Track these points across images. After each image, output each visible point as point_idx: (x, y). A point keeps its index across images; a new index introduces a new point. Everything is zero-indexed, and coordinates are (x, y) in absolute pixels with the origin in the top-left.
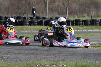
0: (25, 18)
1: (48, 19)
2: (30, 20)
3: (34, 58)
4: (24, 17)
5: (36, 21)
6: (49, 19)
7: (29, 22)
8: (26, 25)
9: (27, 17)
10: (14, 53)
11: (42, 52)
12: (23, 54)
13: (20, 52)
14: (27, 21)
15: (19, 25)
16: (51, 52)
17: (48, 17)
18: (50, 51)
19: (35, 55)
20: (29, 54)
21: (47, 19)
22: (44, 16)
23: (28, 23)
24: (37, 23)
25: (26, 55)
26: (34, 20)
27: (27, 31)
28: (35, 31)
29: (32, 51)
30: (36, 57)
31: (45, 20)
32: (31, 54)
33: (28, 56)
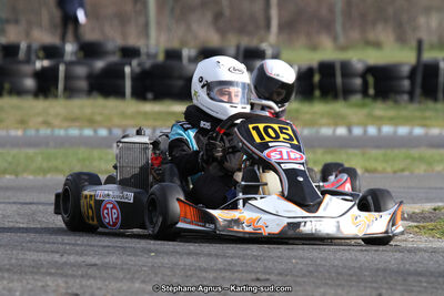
0: (11, 51)
1: (155, 56)
2: (46, 63)
4: (3, 41)
5: (81, 71)
6: (161, 58)
7: (39, 75)
8: (18, 91)
9: (23, 46)
11: (113, 259)
14: (27, 69)
16: (173, 260)
17: (155, 43)
18: (166, 253)
19: (73, 276)
20: (36, 269)
21: (148, 55)
22: (133, 41)
23: (30, 83)
24: (83, 84)
25: (16, 277)
26: (69, 64)
27: (25, 129)
28: (74, 132)
29: (57, 252)
30: (82, 287)
31: (135, 62)
32: (50, 274)
33: (30, 286)
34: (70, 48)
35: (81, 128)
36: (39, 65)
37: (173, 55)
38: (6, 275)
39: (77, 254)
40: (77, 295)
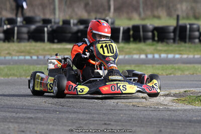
1: (58, 23)
2: (9, 26)
3: (19, 133)
5: (25, 30)
6: (61, 23)
7: (5, 32)
11: (40, 115)
16: (67, 115)
17: (58, 17)
18: (64, 112)
19: (22, 123)
21: (55, 23)
22: (48, 16)
23: (1, 35)
24: (26, 36)
26: (19, 27)
28: (22, 58)
29: (14, 112)
30: (25, 128)
31: (49, 26)
32: (12, 122)
33: (2, 128)
34: (19, 19)
35: (25, 56)
36: (5, 27)
37: (66, 22)
39: (23, 113)
40: (23, 131)
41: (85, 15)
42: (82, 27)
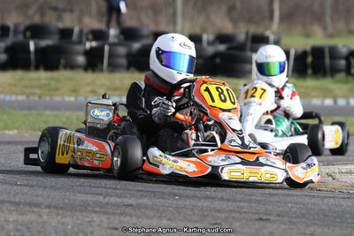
0: (66, 34)
2: (94, 44)
3: (109, 231)
4: (61, 25)
5: (122, 50)
7: (89, 54)
8: (71, 66)
9: (76, 30)
10: (12, 203)
11: (145, 201)
12: (54, 207)
13: (40, 200)
14: (79, 48)
15: (37, 68)
16: (193, 202)
17: (181, 29)
18: (187, 197)
19: (114, 214)
20: (85, 207)
23: (81, 59)
24: (123, 61)
25: (68, 214)
26: (112, 45)
27: (76, 96)
29: (101, 195)
30: (120, 222)
32: (96, 212)
33: (79, 222)
34: (113, 32)
36: (88, 45)
38: (61, 212)
39: (117, 196)
40: (116, 229)
41: (227, 27)
42: (222, 48)
